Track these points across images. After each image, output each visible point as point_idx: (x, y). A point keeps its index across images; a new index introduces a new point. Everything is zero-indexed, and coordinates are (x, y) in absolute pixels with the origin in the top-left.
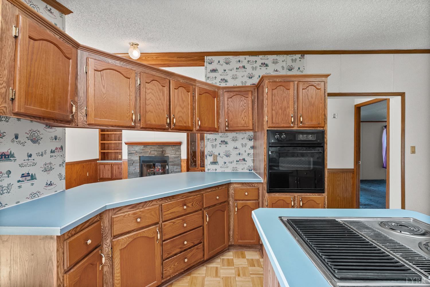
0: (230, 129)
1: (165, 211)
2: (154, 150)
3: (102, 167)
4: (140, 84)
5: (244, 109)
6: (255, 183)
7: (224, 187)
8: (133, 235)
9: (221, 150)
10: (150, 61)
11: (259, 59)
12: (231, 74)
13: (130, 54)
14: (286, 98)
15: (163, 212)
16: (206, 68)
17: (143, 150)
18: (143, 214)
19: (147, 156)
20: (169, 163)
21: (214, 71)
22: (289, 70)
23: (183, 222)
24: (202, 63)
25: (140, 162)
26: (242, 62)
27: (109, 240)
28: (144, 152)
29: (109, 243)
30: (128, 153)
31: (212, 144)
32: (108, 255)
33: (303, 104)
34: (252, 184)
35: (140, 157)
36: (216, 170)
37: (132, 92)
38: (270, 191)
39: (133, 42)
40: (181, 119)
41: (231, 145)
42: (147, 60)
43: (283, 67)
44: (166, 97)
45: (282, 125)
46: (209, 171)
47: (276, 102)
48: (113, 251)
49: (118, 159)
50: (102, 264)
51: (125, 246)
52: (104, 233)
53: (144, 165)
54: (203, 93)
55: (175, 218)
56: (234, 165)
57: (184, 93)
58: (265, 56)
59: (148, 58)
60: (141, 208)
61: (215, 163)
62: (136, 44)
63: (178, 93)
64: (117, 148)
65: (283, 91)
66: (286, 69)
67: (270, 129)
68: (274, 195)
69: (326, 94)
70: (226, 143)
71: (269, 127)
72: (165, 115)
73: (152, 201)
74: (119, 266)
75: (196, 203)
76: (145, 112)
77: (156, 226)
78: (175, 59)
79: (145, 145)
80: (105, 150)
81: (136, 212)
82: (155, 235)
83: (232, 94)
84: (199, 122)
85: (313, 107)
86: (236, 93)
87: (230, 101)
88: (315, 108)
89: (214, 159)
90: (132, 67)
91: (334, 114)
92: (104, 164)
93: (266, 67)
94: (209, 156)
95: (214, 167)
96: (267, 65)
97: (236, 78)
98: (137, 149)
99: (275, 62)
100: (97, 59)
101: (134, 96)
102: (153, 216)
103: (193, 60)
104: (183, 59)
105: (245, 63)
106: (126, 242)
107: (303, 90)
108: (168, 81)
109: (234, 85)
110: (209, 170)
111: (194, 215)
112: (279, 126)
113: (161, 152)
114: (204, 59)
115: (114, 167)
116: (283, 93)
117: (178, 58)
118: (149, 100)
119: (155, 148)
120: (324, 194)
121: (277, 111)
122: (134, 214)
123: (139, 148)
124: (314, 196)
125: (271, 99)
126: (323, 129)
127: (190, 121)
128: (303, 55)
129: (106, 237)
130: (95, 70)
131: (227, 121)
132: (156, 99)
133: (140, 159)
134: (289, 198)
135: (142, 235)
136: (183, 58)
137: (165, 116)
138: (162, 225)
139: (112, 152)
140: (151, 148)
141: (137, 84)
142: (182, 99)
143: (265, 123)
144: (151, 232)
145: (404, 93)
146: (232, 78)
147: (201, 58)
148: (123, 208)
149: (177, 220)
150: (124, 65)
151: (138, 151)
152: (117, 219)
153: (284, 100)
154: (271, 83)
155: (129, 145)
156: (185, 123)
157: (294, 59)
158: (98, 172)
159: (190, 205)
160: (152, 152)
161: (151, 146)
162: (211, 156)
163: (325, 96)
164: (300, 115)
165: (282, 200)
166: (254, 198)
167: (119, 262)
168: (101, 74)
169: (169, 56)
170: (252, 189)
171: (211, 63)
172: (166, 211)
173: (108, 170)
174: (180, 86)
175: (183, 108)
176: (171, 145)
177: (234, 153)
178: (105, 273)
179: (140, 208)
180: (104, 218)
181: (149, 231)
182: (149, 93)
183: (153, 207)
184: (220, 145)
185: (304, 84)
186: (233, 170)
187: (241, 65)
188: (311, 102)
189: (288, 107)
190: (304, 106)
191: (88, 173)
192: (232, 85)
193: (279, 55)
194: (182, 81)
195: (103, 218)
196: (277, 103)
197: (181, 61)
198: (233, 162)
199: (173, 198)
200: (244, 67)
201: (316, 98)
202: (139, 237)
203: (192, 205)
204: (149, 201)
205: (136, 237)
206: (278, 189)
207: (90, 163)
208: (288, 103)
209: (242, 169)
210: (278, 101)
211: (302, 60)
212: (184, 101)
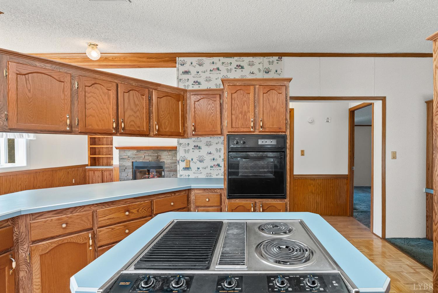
0: (197, 133)
1: (99, 217)
2: (148, 155)
3: (91, 173)
4: (78, 88)
5: (212, 113)
6: (218, 189)
7: (183, 193)
8: (58, 240)
9: (195, 155)
10: (117, 62)
11: (235, 61)
12: (204, 76)
13: (87, 54)
14: (246, 102)
15: (98, 217)
16: (178, 70)
17: (136, 155)
18: (70, 220)
19: (140, 161)
20: (165, 169)
21: (186, 72)
22: (266, 72)
23: (125, 228)
24: (174, 64)
25: (133, 168)
26: (216, 63)
27: (27, 245)
28: (137, 157)
29: (26, 249)
30: (119, 158)
31: (184, 149)
32: (26, 261)
33: (264, 108)
34: (214, 190)
35: (133, 162)
36: (189, 176)
37: (66, 96)
38: (230, 197)
39: (90, 42)
40: (132, 123)
41: (205, 150)
42: (113, 61)
43: (259, 70)
44: (113, 101)
45: (242, 130)
46: (182, 177)
47: (236, 106)
48: (31, 256)
49: (110, 165)
50: (12, 268)
51: (47, 251)
52: (19, 238)
53: (137, 172)
54: (163, 96)
55: (115, 224)
56: (208, 170)
57: (137, 97)
58: (241, 58)
59: (115, 58)
60: (69, 213)
61: (187, 168)
62: (94, 45)
63: (129, 96)
64: (109, 153)
65: (243, 95)
66: (262, 71)
67: (230, 134)
68: (233, 201)
69: (288, 98)
70: (200, 148)
71: (229, 132)
72: (111, 119)
73: (84, 206)
74: (39, 271)
75: (143, 209)
76: (84, 117)
77: (88, 232)
78: (144, 60)
79: (138, 149)
80: (95, 155)
81: (62, 217)
82: (86, 241)
83: (199, 97)
84: (157, 126)
85: (274, 111)
86: (203, 97)
87: (197, 105)
88: (276, 112)
89: (187, 165)
90: (67, 70)
91: (328, 118)
92: (94, 171)
93: (242, 70)
94: (182, 161)
95: (187, 172)
96: (242, 68)
97: (210, 80)
98: (129, 154)
99: (251, 64)
100: (21, 62)
101: (70, 100)
102: (85, 222)
103: (164, 61)
104: (154, 60)
105: (219, 65)
106: (48, 248)
107: (264, 94)
108: (115, 84)
109: (208, 88)
110: (181, 175)
111: (139, 221)
112: (238, 131)
113: (156, 158)
114: (176, 60)
115: (105, 173)
116: (243, 97)
117: (147, 58)
118: (89, 103)
119: (150, 153)
120: (285, 200)
121: (237, 116)
122: (59, 219)
123: (131, 153)
124: (275, 202)
125: (230, 103)
126: (284, 134)
127: (145, 125)
128: (280, 57)
129: (22, 243)
130: (17, 74)
131: (193, 125)
132: (99, 102)
133: (133, 165)
134: (250, 204)
135: (69, 241)
136: (154, 58)
137: (111, 121)
138: (97, 231)
139: (104, 157)
140: (145, 153)
141: (75, 88)
142: (135, 102)
143: (225, 128)
144: (82, 238)
145: (385, 98)
146: (205, 80)
147: (173, 59)
148: (45, 214)
149: (118, 226)
150: (56, 69)
151: (130, 156)
152: (36, 224)
153: (244, 104)
154: (230, 87)
155: (121, 150)
156: (139, 127)
157: (271, 61)
158: (87, 179)
159: (134, 211)
160: (147, 157)
161: (145, 150)
162: (184, 161)
163: (286, 101)
164: (261, 119)
165: (242, 206)
166: (216, 205)
167: (38, 267)
168: (26, 78)
169: (138, 56)
170: (214, 195)
171: (183, 65)
172: (102, 217)
173: (99, 176)
174: (131, 89)
175: (135, 112)
176: (168, 150)
177: (208, 158)
178: (21, 278)
179: (67, 214)
180: (20, 224)
181: (78, 237)
182: (90, 97)
183: (84, 213)
184: (193, 150)
185: (265, 88)
186: (207, 176)
187: (215, 67)
188: (273, 106)
189: (249, 112)
190: (265, 111)
191: (74, 180)
192: (205, 88)
193: (255, 57)
194: (135, 84)
195: (18, 223)
196: (237, 108)
197: (151, 62)
198: (207, 167)
199: (112, 204)
200: (218, 69)
201: (277, 103)
202: (65, 243)
203: (138, 211)
204: (80, 207)
205: (62, 243)
206: (238, 195)
207: (76, 169)
208: (248, 108)
209: (217, 175)
210: (237, 105)
211: (279, 62)
212: (138, 104)
